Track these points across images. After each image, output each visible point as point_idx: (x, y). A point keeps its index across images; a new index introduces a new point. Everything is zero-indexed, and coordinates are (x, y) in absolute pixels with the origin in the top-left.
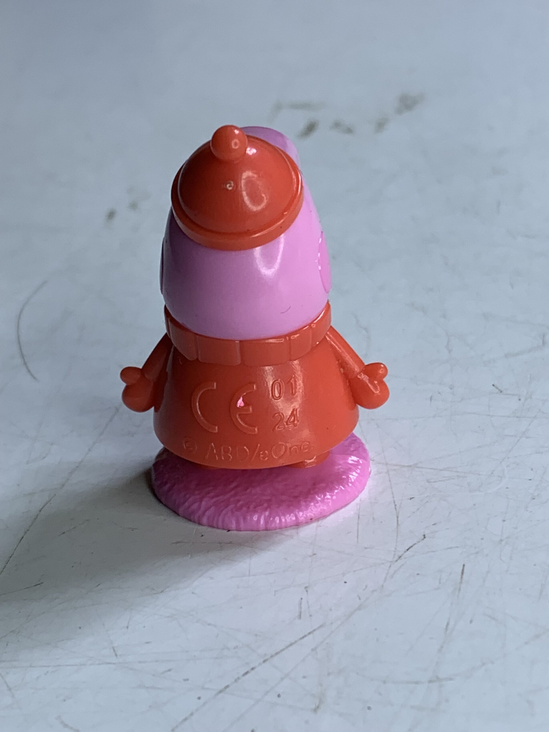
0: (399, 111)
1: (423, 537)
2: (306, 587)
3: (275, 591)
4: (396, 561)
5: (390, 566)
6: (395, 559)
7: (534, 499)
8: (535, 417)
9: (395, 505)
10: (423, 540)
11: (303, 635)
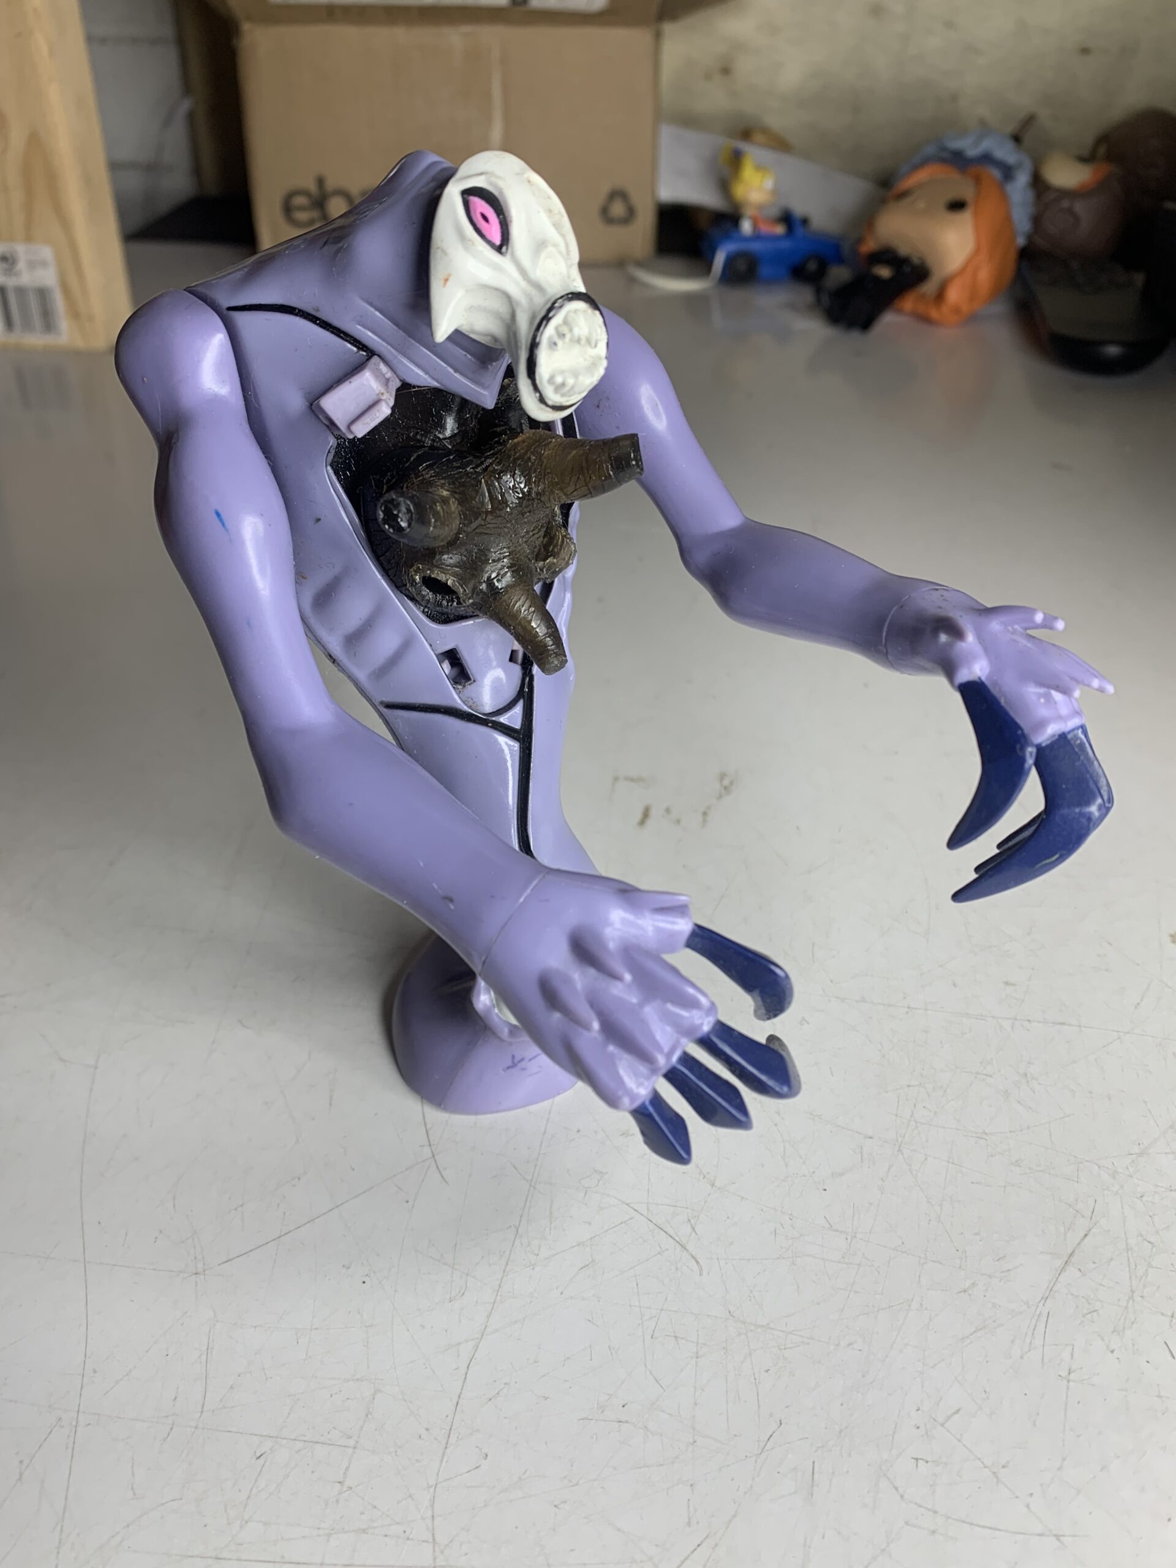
0: (720, 797)
1: (779, 1423)
2: (692, 1485)
3: (668, 1489)
4: (761, 1454)
5: (756, 1461)
6: (759, 1452)
7: (864, 1376)
8: (859, 1265)
9: (755, 1379)
10: (779, 1427)
11: (692, 1550)
